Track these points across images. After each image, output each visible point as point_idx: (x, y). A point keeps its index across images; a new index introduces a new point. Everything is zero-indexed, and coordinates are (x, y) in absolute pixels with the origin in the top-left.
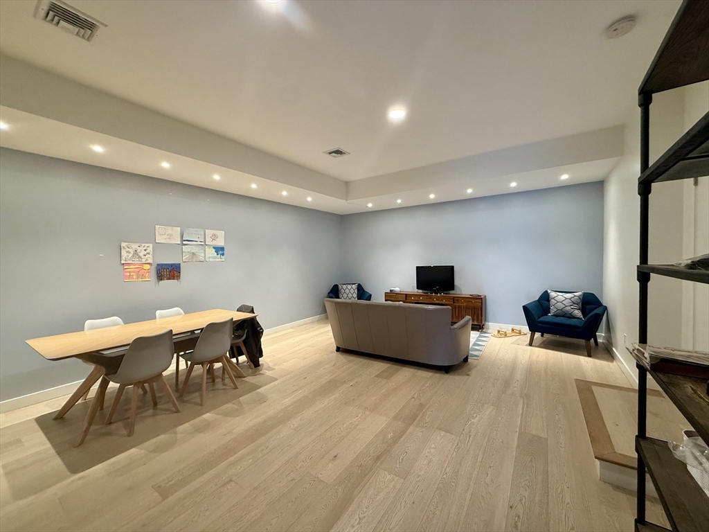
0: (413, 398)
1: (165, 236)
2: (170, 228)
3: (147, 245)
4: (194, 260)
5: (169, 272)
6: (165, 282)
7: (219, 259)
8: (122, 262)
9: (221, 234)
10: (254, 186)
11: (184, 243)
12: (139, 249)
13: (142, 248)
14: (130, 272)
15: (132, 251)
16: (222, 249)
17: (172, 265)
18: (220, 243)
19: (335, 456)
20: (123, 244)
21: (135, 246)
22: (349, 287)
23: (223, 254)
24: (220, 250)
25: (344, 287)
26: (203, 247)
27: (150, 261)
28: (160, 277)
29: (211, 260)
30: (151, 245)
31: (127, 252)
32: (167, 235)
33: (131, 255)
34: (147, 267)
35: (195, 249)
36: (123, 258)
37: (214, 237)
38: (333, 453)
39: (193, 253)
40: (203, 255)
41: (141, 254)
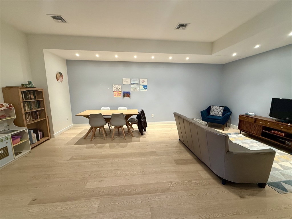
0: (171, 182)
1: (126, 82)
2: (127, 79)
3: (120, 85)
4: (135, 91)
5: (127, 94)
6: (126, 98)
7: (145, 90)
8: (113, 91)
9: (146, 80)
10: (153, 57)
11: (132, 84)
12: (118, 87)
13: (119, 86)
14: (115, 94)
15: (116, 87)
16: (146, 86)
17: (128, 92)
18: (146, 84)
19: (102, 181)
20: (113, 85)
21: (117, 86)
22: (218, 108)
23: (146, 88)
24: (145, 87)
25: (214, 107)
26: (138, 86)
27: (121, 91)
28: (124, 96)
29: (142, 90)
30: (121, 85)
31: (115, 88)
32: (126, 81)
33: (116, 89)
34: (120, 92)
35: (136, 86)
36: (114, 90)
37: (143, 81)
38: (102, 179)
39: (135, 88)
40: (138, 88)
41: (118, 88)
